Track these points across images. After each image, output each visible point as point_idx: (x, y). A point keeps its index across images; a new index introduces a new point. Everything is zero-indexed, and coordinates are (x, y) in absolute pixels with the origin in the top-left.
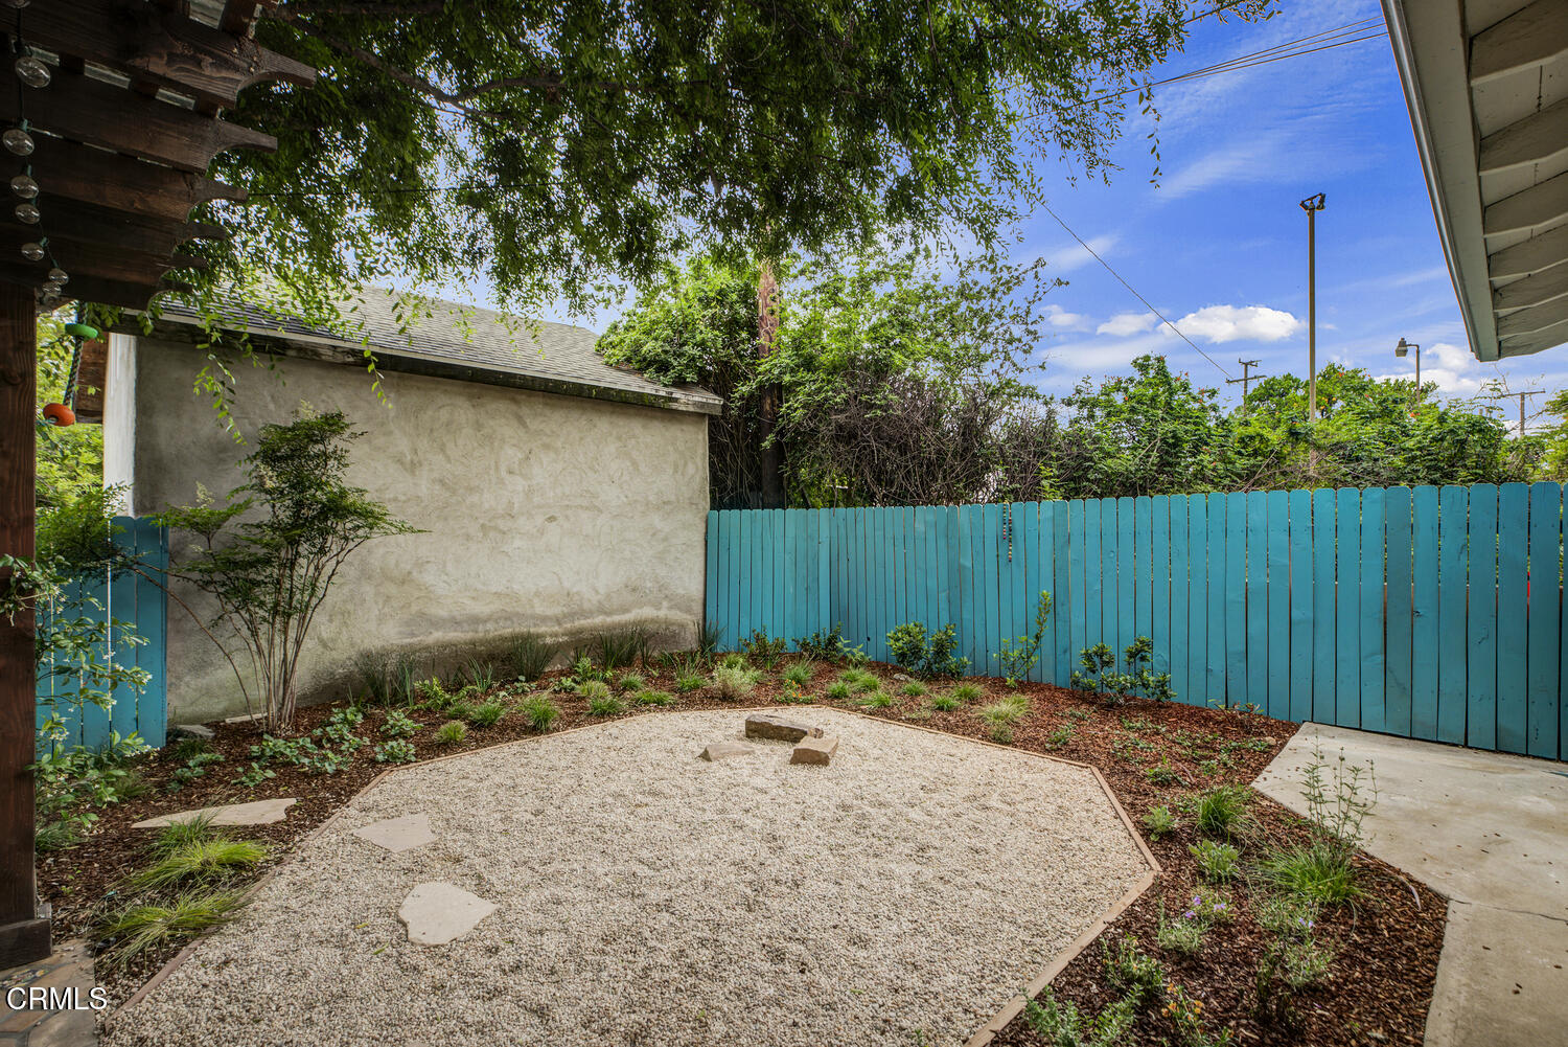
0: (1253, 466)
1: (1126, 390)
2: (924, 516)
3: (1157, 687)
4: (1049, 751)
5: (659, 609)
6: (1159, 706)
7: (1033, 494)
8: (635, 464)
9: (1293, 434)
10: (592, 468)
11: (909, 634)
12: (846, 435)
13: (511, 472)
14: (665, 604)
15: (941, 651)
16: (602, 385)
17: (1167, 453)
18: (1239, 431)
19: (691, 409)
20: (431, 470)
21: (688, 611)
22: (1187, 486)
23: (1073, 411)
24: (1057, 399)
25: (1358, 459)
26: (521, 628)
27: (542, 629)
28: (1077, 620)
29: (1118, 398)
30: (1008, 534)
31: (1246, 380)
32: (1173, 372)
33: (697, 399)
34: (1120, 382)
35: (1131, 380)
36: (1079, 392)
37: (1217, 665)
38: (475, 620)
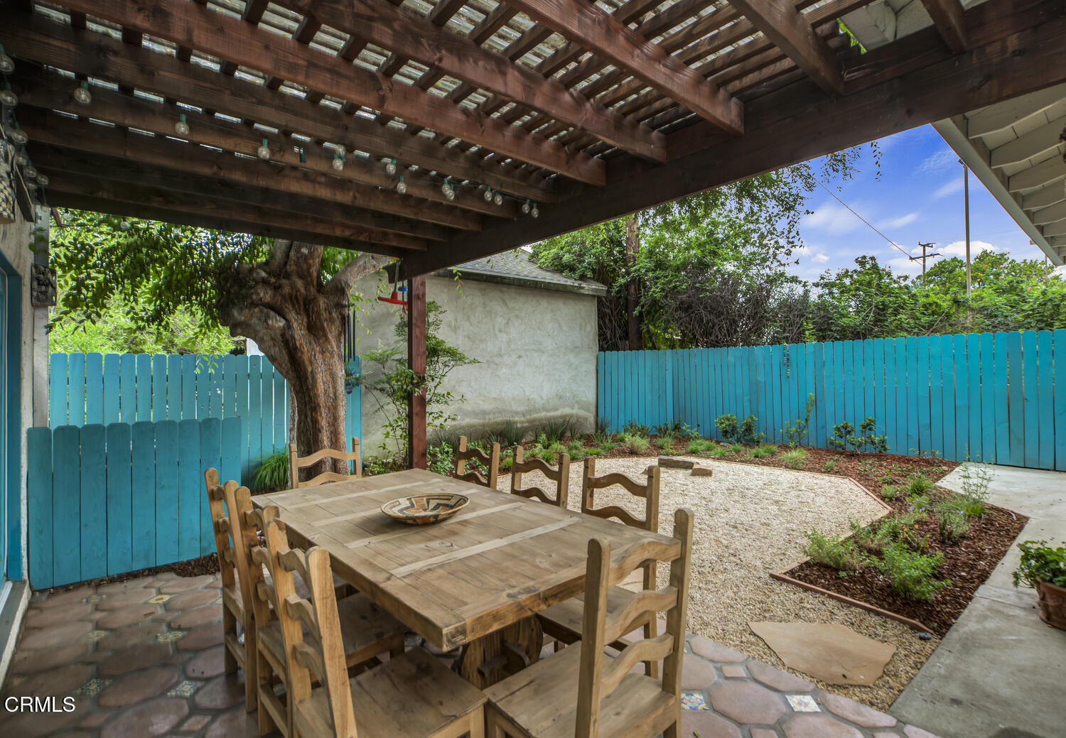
0: (932, 321)
1: (851, 276)
2: (735, 354)
3: (879, 443)
4: (824, 472)
5: (573, 409)
6: (881, 454)
7: (799, 338)
8: (560, 325)
9: (956, 302)
10: (539, 328)
11: (728, 419)
12: (686, 307)
13: (500, 331)
14: (576, 406)
15: (749, 429)
16: (547, 281)
17: (879, 314)
18: (922, 300)
19: (591, 293)
20: (464, 330)
21: (588, 410)
22: (892, 333)
23: (819, 291)
24: (810, 283)
25: (996, 316)
26: (507, 418)
27: (516, 419)
28: (830, 409)
29: (847, 281)
30: (787, 361)
31: (924, 257)
32: (881, 266)
33: (594, 287)
34: (847, 271)
35: (855, 271)
36: (822, 278)
37: (913, 432)
38: (484, 413)
